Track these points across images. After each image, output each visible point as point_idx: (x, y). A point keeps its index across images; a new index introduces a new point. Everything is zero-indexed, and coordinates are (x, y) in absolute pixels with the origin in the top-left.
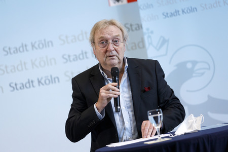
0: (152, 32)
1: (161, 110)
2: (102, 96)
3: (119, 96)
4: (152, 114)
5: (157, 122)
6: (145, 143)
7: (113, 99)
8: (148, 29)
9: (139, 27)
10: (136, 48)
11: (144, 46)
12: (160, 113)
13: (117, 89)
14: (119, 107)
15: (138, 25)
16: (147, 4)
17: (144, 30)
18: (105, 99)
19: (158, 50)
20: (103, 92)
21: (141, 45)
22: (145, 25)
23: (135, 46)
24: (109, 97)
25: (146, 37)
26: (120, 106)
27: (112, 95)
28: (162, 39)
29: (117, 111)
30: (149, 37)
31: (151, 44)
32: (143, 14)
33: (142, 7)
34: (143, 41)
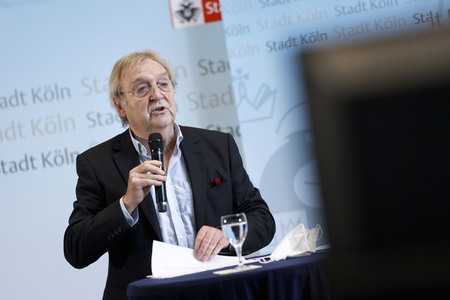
0: (247, 77)
1: (244, 214)
2: (134, 183)
3: (164, 182)
4: (229, 221)
5: (237, 236)
6: (216, 273)
7: (153, 188)
8: (239, 71)
9: (224, 66)
10: (218, 105)
11: (232, 101)
12: (243, 220)
13: (160, 170)
14: (164, 203)
15: (223, 62)
16: (240, 26)
17: (233, 72)
18: (140, 188)
19: (257, 108)
20: (135, 176)
21: (227, 99)
22: (235, 64)
23: (217, 100)
24: (146, 184)
25: (235, 85)
26: (166, 200)
27: (152, 181)
28: (264, 88)
29: (163, 209)
30: (241, 85)
31: (244, 97)
32: (231, 43)
33: (230, 32)
34: (230, 92)
